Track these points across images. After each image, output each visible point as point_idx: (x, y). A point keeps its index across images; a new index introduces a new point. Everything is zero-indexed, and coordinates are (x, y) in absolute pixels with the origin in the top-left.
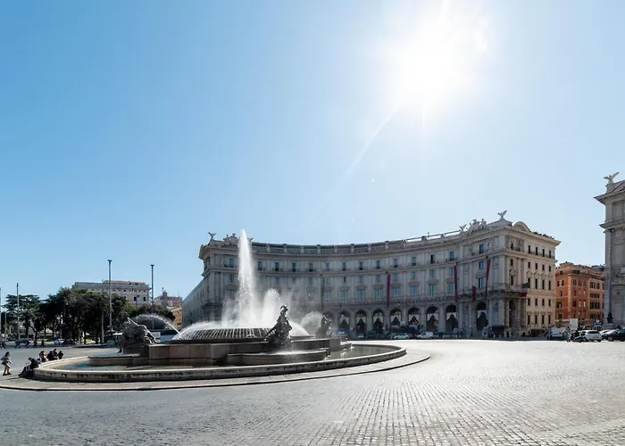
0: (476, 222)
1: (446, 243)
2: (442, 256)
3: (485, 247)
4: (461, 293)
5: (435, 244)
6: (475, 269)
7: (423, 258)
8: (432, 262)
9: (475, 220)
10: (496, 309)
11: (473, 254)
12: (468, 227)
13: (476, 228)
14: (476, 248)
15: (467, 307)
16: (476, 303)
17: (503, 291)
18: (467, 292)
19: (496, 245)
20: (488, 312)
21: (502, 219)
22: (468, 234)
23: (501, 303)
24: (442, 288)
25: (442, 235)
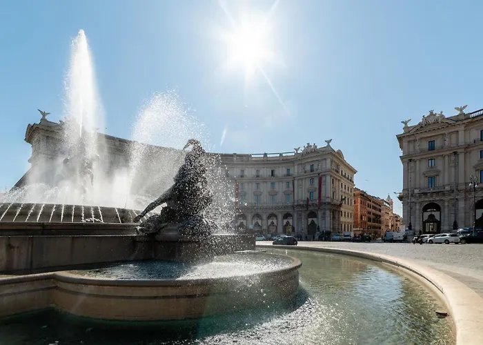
0: (309, 146)
1: (283, 161)
2: (281, 171)
3: (315, 167)
4: (296, 204)
5: (274, 160)
6: (307, 184)
7: (265, 172)
8: (273, 175)
9: (308, 144)
10: (324, 218)
11: (305, 172)
12: (303, 149)
13: (309, 151)
14: (308, 168)
15: (300, 215)
16: (308, 212)
17: (329, 203)
18: (301, 203)
19: (324, 166)
20: (318, 219)
21: (329, 146)
22: (302, 154)
23: (328, 213)
24: (280, 199)
25: (281, 154)
